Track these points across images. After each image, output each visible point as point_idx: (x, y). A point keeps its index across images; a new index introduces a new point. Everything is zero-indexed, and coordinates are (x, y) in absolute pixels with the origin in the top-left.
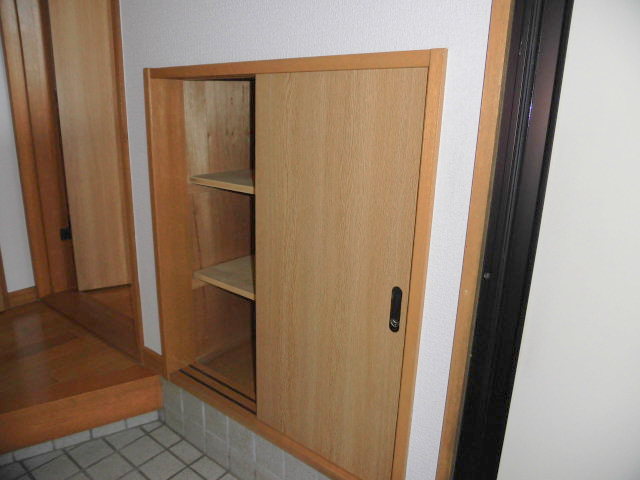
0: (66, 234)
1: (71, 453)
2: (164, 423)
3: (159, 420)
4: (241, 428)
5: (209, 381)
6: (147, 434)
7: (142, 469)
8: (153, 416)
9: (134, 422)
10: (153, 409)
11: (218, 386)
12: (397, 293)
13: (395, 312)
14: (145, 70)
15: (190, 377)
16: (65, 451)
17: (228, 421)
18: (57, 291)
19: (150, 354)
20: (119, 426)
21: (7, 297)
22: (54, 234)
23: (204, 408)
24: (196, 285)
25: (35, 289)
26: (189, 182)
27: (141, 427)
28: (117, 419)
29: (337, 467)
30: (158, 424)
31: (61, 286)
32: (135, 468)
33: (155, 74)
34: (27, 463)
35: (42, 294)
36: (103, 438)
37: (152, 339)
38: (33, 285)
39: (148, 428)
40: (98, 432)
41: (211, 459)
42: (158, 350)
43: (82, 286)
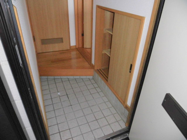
0: (83, 35)
1: (76, 79)
2: (93, 79)
3: (93, 78)
4: (105, 84)
5: (102, 73)
6: (90, 80)
7: (87, 86)
8: (92, 77)
9: (88, 77)
10: (92, 76)
11: (103, 75)
12: (131, 65)
13: (131, 69)
14: (96, 5)
15: (99, 71)
16: (75, 79)
17: (103, 82)
18: (80, 47)
19: (92, 65)
20: (85, 77)
21: (70, 47)
22: (80, 35)
23: (100, 78)
24: (103, 53)
25: (76, 46)
26: (104, 30)
27: (89, 78)
28: (85, 76)
29: (118, 96)
30: (92, 79)
31: (81, 46)
32: (86, 85)
33: (98, 7)
34: (69, 79)
35: (77, 47)
36: (82, 78)
37: (93, 62)
38: (75, 45)
39: (90, 79)
40: (81, 77)
41: (99, 88)
42: (94, 64)
43: (85, 47)
